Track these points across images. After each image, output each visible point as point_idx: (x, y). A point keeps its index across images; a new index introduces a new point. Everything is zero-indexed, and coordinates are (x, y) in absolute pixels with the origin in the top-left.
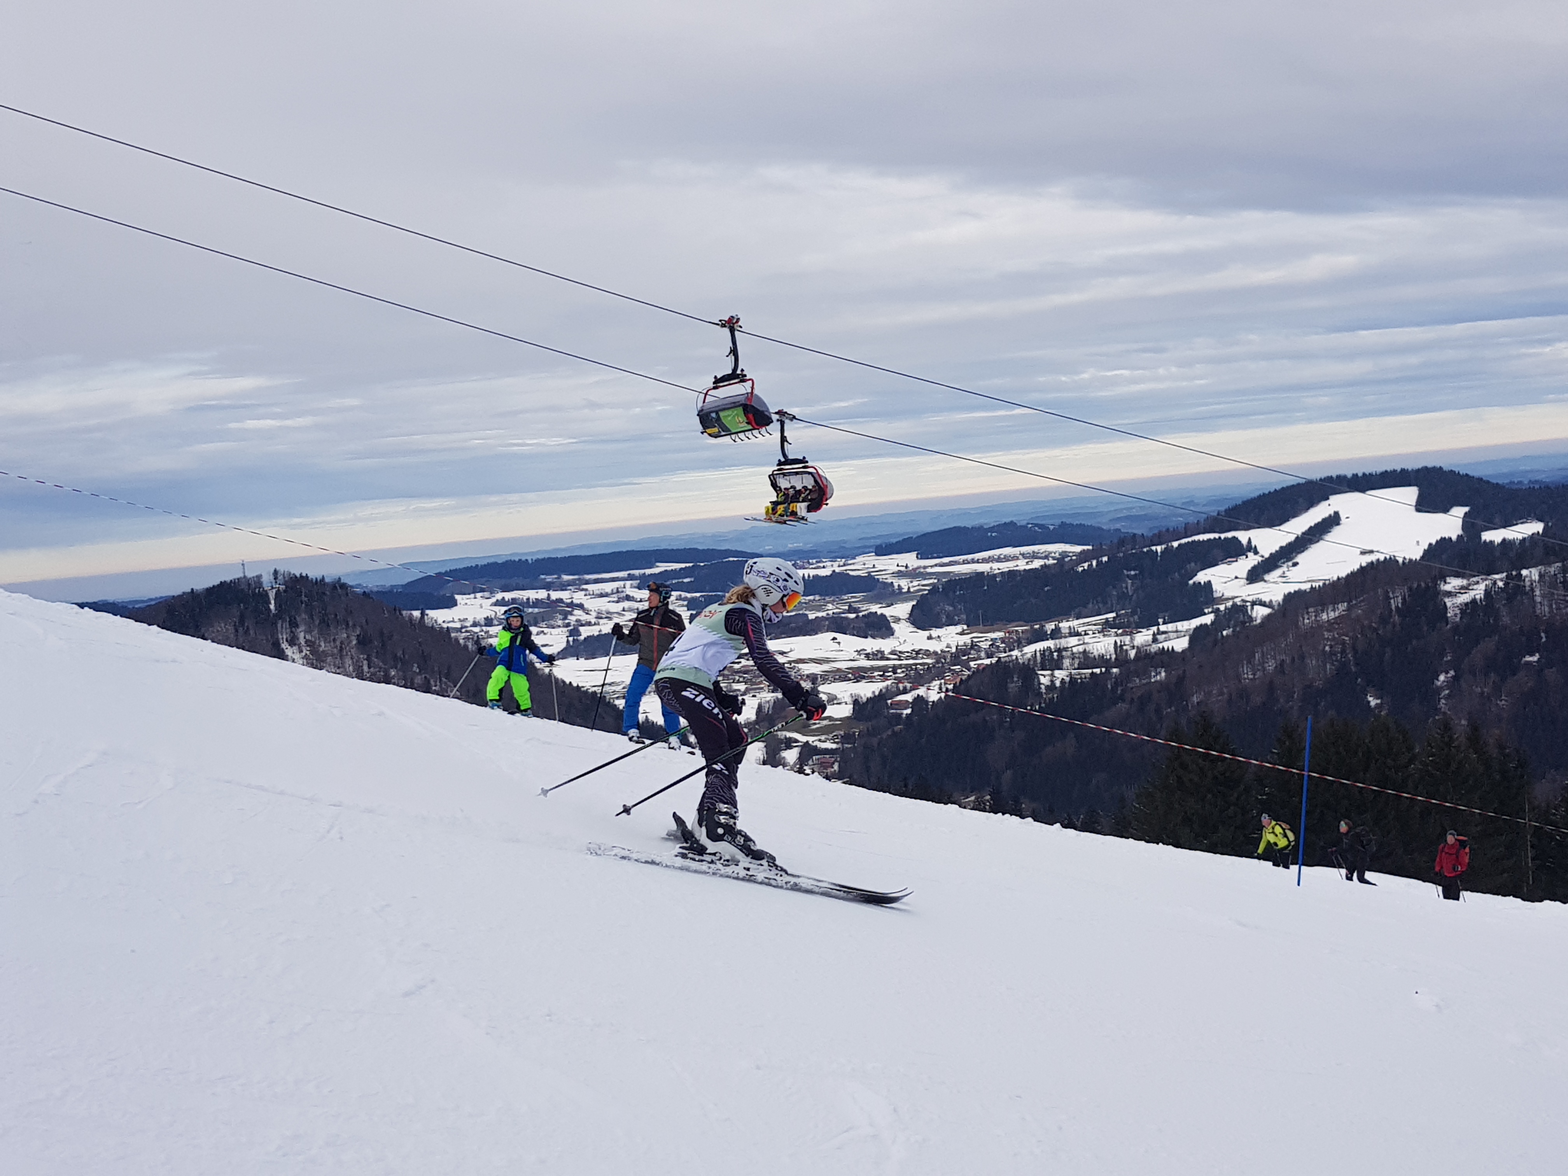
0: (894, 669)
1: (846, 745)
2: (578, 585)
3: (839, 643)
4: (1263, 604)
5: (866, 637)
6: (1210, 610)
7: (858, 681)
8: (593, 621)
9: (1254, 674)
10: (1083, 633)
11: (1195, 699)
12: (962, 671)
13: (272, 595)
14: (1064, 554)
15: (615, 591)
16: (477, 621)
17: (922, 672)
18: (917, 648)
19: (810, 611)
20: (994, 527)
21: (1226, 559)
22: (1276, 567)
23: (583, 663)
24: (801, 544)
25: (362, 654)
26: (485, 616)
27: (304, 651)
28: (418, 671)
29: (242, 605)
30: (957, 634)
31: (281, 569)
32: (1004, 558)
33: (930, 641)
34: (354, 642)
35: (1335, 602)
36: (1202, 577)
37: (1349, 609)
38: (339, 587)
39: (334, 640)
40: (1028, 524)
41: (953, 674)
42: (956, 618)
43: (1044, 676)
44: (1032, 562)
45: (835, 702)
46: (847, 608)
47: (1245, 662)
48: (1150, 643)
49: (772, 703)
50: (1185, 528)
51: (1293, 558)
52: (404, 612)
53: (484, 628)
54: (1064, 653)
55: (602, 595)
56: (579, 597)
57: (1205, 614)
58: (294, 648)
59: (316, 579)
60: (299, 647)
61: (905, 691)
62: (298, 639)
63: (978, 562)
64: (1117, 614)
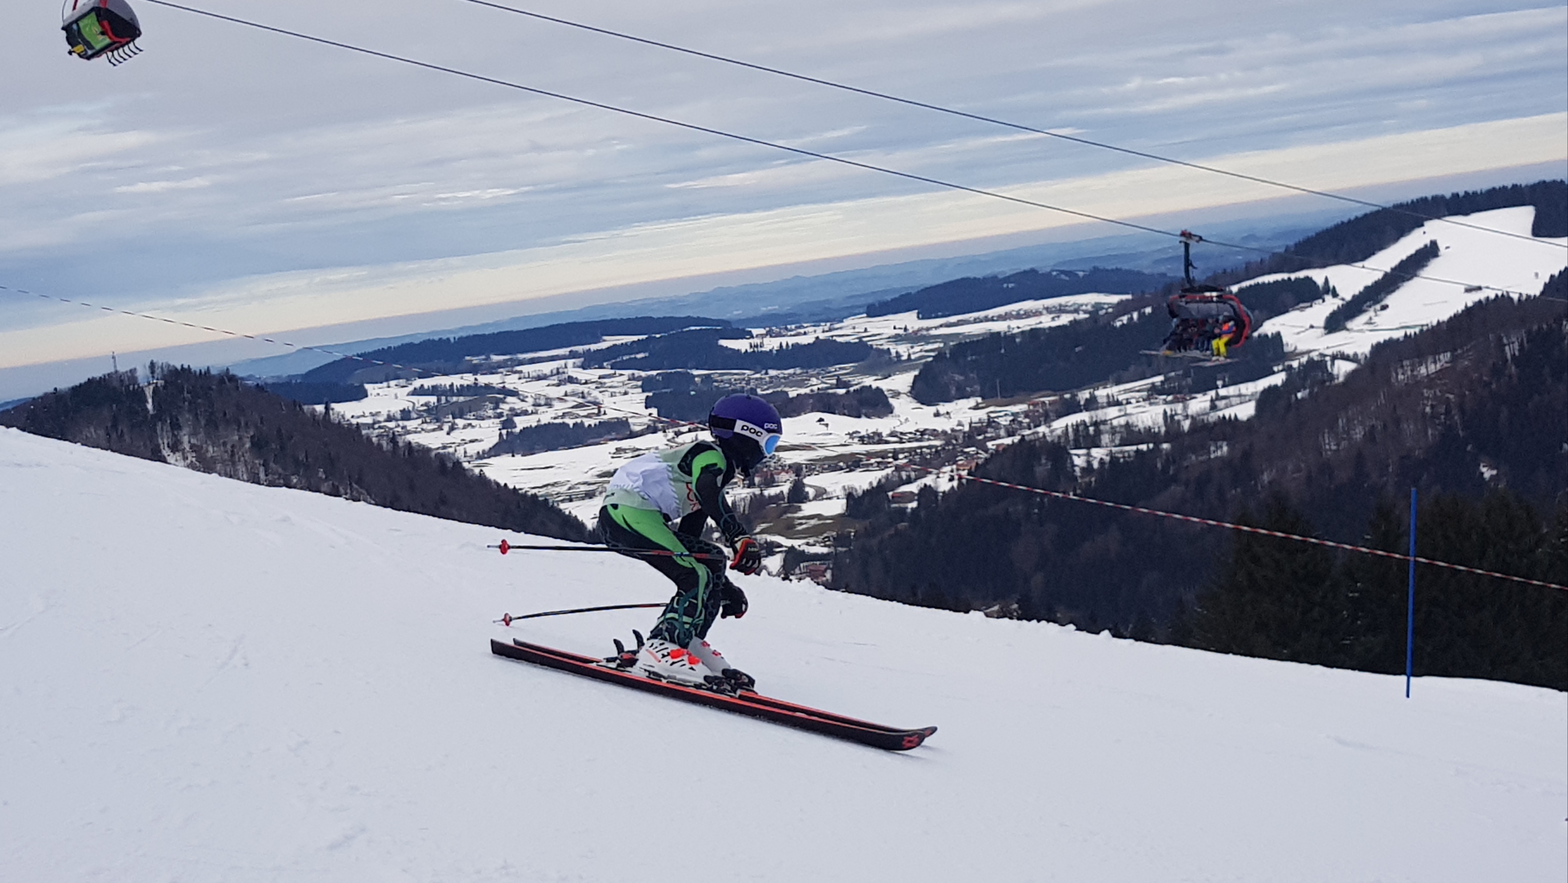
0: (895, 454)
1: (840, 549)
2: (511, 366)
3: (827, 425)
4: (1345, 357)
5: (859, 417)
6: (1280, 367)
7: (851, 471)
8: (530, 409)
9: (1338, 445)
10: (1124, 402)
11: (1266, 477)
12: (978, 453)
13: (149, 392)
14: (1098, 306)
15: (555, 372)
16: (391, 414)
17: (928, 457)
18: (921, 429)
19: (791, 387)
20: (1009, 277)
21: (1298, 304)
22: (1361, 312)
23: (520, 461)
24: (777, 307)
25: (257, 458)
26: (402, 409)
27: (190, 458)
28: (324, 477)
29: (114, 406)
30: (970, 408)
31: (160, 361)
32: (1025, 314)
33: (937, 419)
34: (248, 445)
35: (1436, 353)
36: (1269, 327)
37: (1453, 360)
38: (227, 379)
39: (225, 444)
40: (1053, 271)
41: (966, 458)
42: (968, 389)
43: (1079, 456)
44: (1058, 317)
45: (825, 496)
46: (834, 382)
47: (1326, 431)
48: (1208, 410)
49: (748, 502)
50: (1246, 267)
51: (1382, 300)
52: (305, 407)
53: (401, 423)
54: (1102, 427)
55: (539, 378)
56: (512, 381)
57: (1274, 373)
58: (177, 454)
59: (200, 371)
60: (183, 454)
61: (909, 481)
62: (182, 443)
63: (992, 320)
64: (1165, 376)
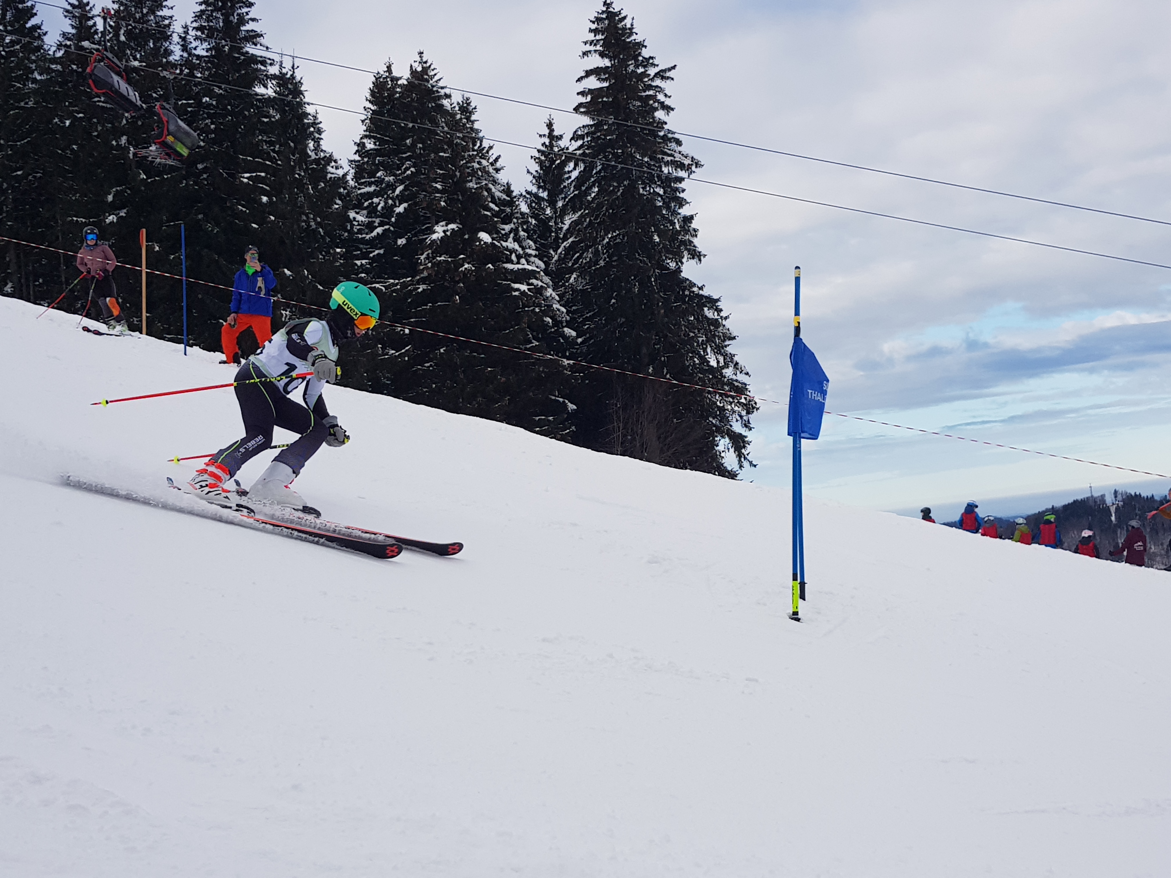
13: (1113, 510)
29: (1090, 517)
31: (1121, 489)
59: (1147, 496)
